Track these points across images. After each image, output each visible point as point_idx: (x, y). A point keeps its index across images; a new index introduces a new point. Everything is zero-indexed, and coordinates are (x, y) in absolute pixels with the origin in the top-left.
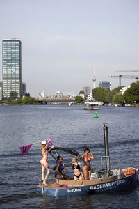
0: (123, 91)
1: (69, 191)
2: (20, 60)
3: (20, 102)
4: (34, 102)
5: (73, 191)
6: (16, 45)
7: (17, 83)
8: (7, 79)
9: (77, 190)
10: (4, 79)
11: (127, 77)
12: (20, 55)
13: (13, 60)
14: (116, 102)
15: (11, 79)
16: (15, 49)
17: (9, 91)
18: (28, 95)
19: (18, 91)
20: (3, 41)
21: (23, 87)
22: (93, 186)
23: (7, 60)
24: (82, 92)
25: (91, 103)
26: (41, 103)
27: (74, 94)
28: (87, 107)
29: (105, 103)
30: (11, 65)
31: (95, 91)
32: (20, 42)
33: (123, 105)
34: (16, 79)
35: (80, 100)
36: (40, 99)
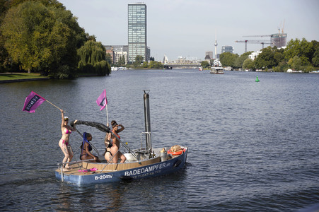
0: (252, 57)
2: (146, 25)
3: (146, 67)
4: (159, 66)
6: (142, 9)
7: (142, 47)
8: (133, 43)
10: (129, 43)
11: (252, 42)
12: (146, 19)
13: (137, 24)
14: (246, 67)
15: (137, 43)
16: (141, 13)
17: (135, 56)
18: (153, 59)
19: (143, 55)
20: (129, 5)
21: (148, 51)
23: (133, 24)
24: (207, 57)
25: (216, 68)
26: (167, 67)
28: (213, 71)
29: (234, 68)
30: (137, 30)
31: (221, 57)
32: (146, 6)
33: (254, 70)
34: (141, 43)
35: (206, 65)
36: (165, 64)
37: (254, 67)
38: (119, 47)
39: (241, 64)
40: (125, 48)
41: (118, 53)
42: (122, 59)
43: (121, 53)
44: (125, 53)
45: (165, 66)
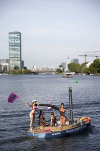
0: (88, 66)
1: (53, 134)
2: (20, 45)
3: (21, 73)
4: (30, 72)
5: (55, 134)
6: (18, 35)
7: (18, 60)
8: (12, 58)
9: (58, 133)
10: (10, 58)
11: (90, 56)
12: (20, 42)
13: (15, 45)
14: (84, 72)
15: (15, 58)
16: (17, 38)
17: (14, 66)
18: (25, 68)
19: (19, 66)
20: (9, 33)
21: (22, 63)
22: (68, 130)
23: (12, 45)
24: (61, 66)
25: (67, 73)
26: (35, 73)
27: (55, 67)
28: (65, 76)
29: (77, 73)
30: (15, 49)
31: (69, 66)
32: (20, 34)
33: (89, 74)
34: (18, 58)
35: (59, 71)
36: (33, 71)
37: (88, 72)
38: (3, 60)
39: (81, 70)
40: (8, 61)
41: (3, 64)
42: (5, 68)
43: (4, 64)
44: (8, 64)
45: (33, 72)
